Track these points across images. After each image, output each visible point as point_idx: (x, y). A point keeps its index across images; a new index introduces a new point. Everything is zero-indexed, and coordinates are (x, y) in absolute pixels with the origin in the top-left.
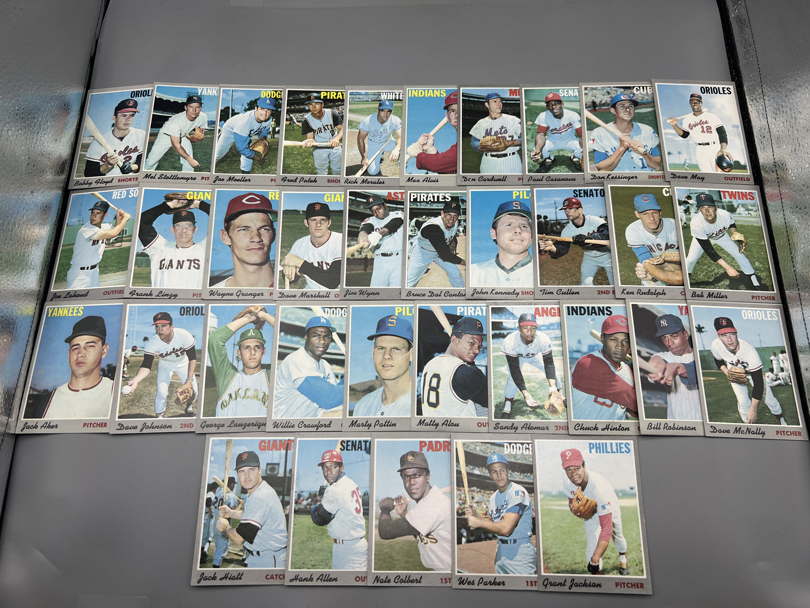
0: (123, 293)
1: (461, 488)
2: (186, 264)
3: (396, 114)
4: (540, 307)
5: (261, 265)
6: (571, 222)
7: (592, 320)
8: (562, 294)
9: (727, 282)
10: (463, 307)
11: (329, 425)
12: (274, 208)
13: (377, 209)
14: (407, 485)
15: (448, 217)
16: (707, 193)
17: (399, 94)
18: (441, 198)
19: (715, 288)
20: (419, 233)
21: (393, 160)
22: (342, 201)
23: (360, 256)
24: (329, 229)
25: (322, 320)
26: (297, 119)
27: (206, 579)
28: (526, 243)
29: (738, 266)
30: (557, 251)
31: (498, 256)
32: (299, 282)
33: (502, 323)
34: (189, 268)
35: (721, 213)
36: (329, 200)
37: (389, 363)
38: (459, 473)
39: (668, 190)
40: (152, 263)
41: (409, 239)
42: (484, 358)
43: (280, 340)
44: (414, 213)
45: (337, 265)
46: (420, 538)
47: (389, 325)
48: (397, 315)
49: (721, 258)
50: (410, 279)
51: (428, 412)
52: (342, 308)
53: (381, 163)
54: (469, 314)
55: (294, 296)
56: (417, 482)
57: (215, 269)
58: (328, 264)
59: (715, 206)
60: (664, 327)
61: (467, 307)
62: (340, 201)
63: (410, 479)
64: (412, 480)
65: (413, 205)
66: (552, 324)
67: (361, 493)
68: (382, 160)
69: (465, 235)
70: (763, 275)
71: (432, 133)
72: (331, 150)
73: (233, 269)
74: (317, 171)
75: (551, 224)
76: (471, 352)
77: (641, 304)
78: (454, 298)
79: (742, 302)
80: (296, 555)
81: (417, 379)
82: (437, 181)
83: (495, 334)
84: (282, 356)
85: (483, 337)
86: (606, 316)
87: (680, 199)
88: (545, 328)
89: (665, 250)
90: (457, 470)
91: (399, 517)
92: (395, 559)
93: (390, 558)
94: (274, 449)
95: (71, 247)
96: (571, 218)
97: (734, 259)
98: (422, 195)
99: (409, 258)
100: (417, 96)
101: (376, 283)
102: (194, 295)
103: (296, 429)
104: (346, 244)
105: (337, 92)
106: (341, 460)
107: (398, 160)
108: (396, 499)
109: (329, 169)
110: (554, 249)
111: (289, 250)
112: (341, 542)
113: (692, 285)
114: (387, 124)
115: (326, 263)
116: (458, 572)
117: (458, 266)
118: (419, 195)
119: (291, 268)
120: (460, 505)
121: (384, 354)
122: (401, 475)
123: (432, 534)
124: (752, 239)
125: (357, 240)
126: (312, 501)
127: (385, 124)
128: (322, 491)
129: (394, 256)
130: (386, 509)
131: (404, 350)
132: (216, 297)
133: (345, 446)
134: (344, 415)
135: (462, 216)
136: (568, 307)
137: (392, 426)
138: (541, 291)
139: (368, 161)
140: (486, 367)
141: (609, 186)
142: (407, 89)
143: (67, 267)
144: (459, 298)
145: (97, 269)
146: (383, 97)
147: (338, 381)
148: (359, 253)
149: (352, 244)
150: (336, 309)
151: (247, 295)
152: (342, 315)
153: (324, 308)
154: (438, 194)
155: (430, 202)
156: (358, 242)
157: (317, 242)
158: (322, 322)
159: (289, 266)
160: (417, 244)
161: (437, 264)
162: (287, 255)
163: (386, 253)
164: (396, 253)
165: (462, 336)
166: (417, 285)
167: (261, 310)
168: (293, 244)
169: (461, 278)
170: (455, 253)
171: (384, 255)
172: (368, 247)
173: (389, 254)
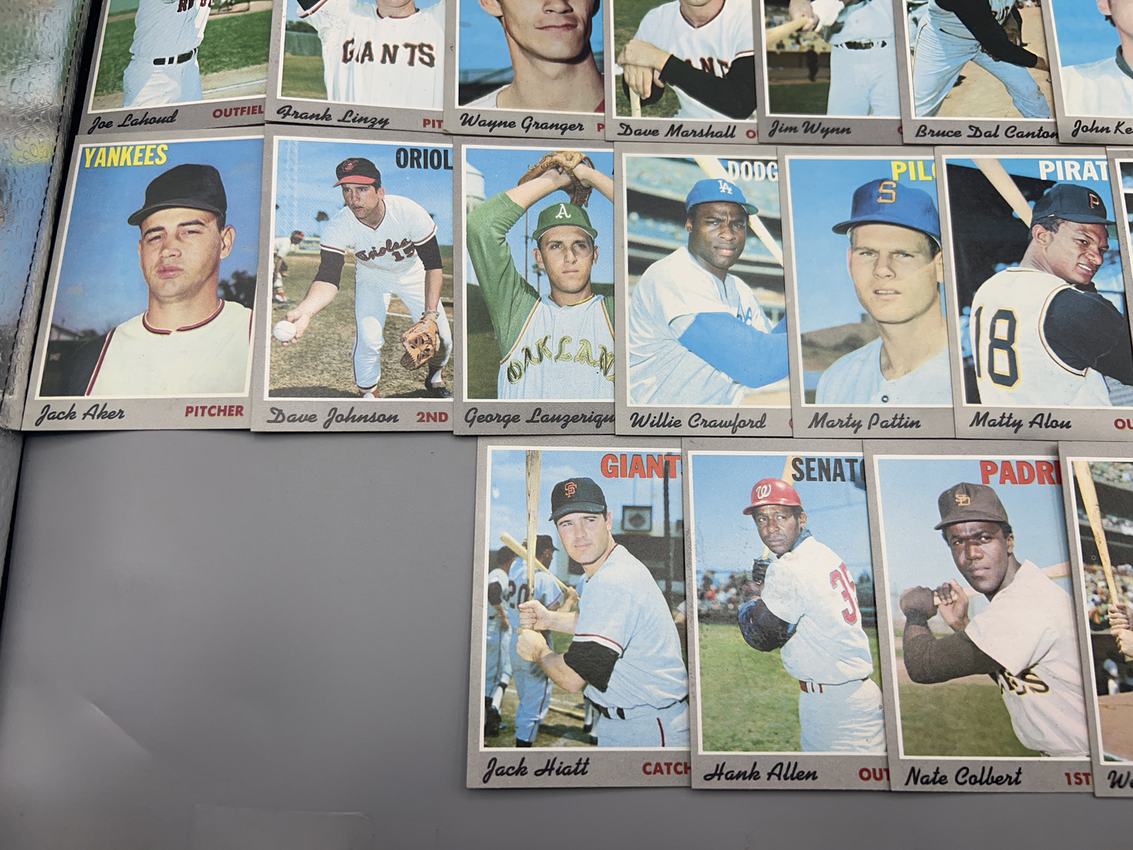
0: (261, 112)
1: (1095, 567)
2: (403, 54)
5: (572, 61)
10: (1054, 161)
11: (761, 424)
14: (962, 558)
23: (798, 47)
25: (723, 188)
27: (502, 772)
31: (1120, 50)
32: (663, 101)
34: (411, 63)
37: (889, 284)
38: (1086, 531)
40: (324, 48)
41: (909, 11)
42: (1116, 275)
43: (629, 230)
45: (744, 66)
46: (1007, 680)
47: (880, 200)
48: (896, 178)
50: (920, 99)
51: (993, 397)
52: (766, 162)
54: (1069, 178)
55: (655, 133)
56: (982, 552)
57: (467, 67)
58: (726, 65)
61: (1063, 161)
63: (968, 545)
64: (973, 547)
67: (853, 576)
69: (1039, 5)
73: (511, 68)
76: (1083, 260)
78: (1029, 140)
80: (714, 718)
81: (959, 322)
84: (638, 267)
85: (1107, 228)
90: (1081, 527)
91: (952, 632)
92: (953, 727)
93: (939, 726)
94: (637, 475)
95: (128, 16)
99: (912, 52)
101: (840, 107)
102: (426, 122)
103: (684, 430)
104: (763, 20)
106: (798, 500)
108: (938, 590)
111: (634, 32)
112: (817, 688)
115: (719, 62)
116: (1107, 759)
117: (1031, 71)
119: (640, 70)
120: (1097, 604)
121: (876, 264)
122: (945, 537)
123: (1033, 670)
125: (787, 13)
126: (738, 594)
128: (760, 571)
129: (877, 47)
130: (919, 613)
131: (920, 257)
132: (476, 129)
133: (803, 470)
134: (793, 400)
137: (911, 425)
140: (1124, 295)
143: (122, 60)
144: (1041, 141)
145: (194, 60)
147: (773, 324)
148: (793, 41)
149: (777, 22)
150: (753, 164)
151: (546, 128)
152: (767, 176)
153: (724, 161)
156: (789, 18)
157: (697, 17)
158: (723, 191)
159: (636, 66)
160: (929, 24)
161: (981, 66)
162: (631, 41)
163: (858, 41)
164: (881, 43)
165: (1058, 225)
166: (940, 111)
167: (581, 162)
168: (642, 18)
169: (1039, 98)
170: (1018, 43)
171: (852, 45)
172: (814, 29)
173: (866, 44)
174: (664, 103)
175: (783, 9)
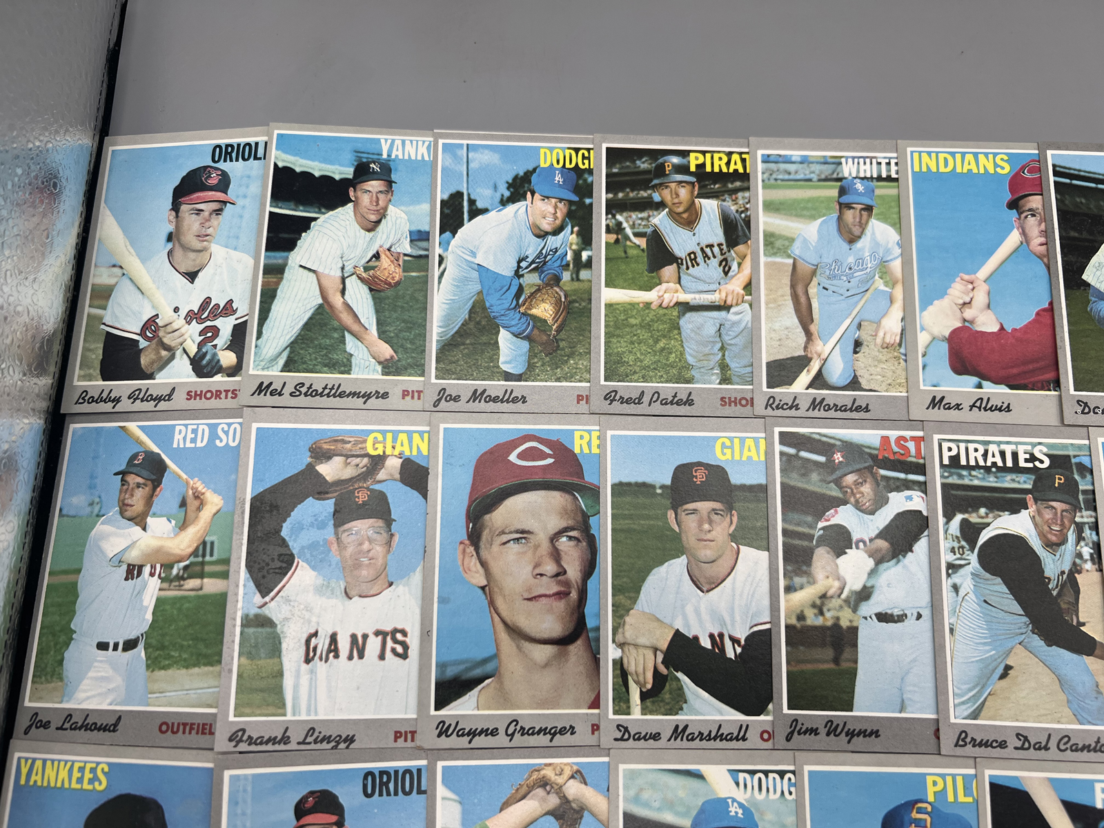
0: (212, 733)
2: (374, 644)
3: (884, 218)
5: (563, 642)
12: (590, 477)
13: (857, 483)
15: (1048, 515)
17: (888, 164)
18: (1022, 457)
20: (973, 558)
21: (887, 346)
22: (763, 458)
23: (821, 619)
24: (733, 537)
25: (734, 809)
26: (633, 226)
34: (382, 657)
36: (729, 456)
40: (284, 646)
41: (948, 575)
44: (957, 500)
45: (759, 643)
48: (931, 798)
50: (960, 695)
52: (782, 774)
53: (855, 352)
55: (656, 737)
57: (446, 658)
58: (738, 642)
62: (755, 458)
65: (951, 474)
68: (858, 344)
69: (1099, 570)
71: (984, 272)
72: (723, 314)
73: (496, 656)
74: (693, 372)
78: (1085, 755)
82: (1008, 409)
95: (71, 578)
98: (971, 447)
99: (952, 631)
100: (934, 169)
101: (867, 702)
102: (398, 735)
104: (782, 583)
105: (730, 154)
107: (900, 345)
109: (724, 367)
111: (634, 600)
114: (864, 244)
115: (731, 638)
117: (1088, 660)
118: (962, 446)
119: (641, 651)
125: (808, 574)
127: (859, 244)
129: (911, 621)
132: (454, 741)
135: (1085, 513)
139: (822, 347)
142: (909, 150)
143: (62, 638)
144: (1098, 757)
145: (140, 651)
146: (848, 170)
148: (816, 611)
149: (797, 586)
150: (767, 776)
151: (533, 734)
152: (782, 793)
153: (734, 773)
154: (1014, 447)
155: (994, 470)
156: (811, 579)
157: (706, 578)
158: (733, 814)
159: (636, 646)
160: (971, 592)
161: (1031, 652)
162: (631, 612)
163: (889, 612)
164: (915, 615)
166: (982, 714)
167: (572, 777)
168: (643, 581)
169: (1096, 698)
170: (1075, 623)
171: (883, 617)
172: (839, 596)
173: (898, 616)
174: (667, 696)
175: (804, 568)
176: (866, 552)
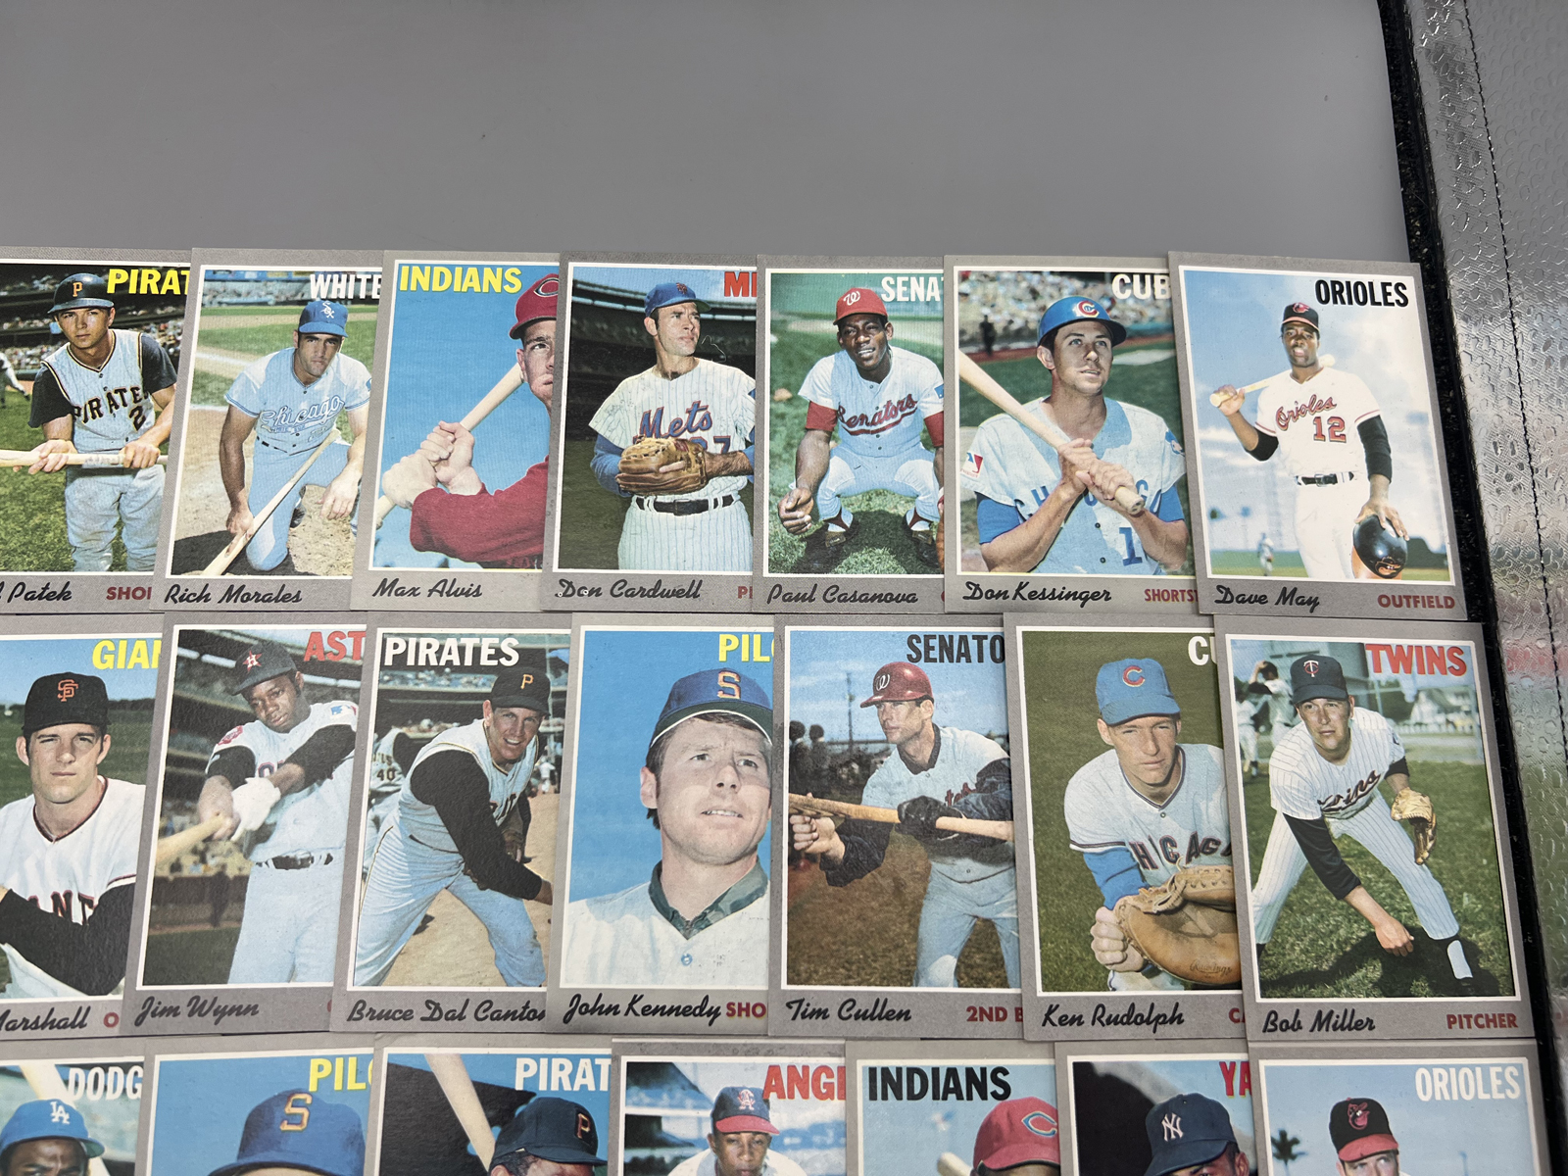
3: (354, 353)
4: (783, 1062)
6: (895, 752)
7: (948, 1117)
8: (857, 1017)
9: (1374, 971)
10: (537, 1058)
13: (273, 694)
15: (506, 724)
16: (1325, 653)
17: (370, 281)
18: (485, 652)
19: (1338, 993)
20: (405, 783)
21: (335, 517)
22: (155, 665)
23: (202, 867)
25: (58, 1115)
26: (17, 367)
28: (750, 825)
29: (1411, 909)
30: (846, 858)
31: (658, 870)
33: (657, 1119)
35: (1368, 723)
36: (110, 664)
39: (1204, 644)
41: (370, 806)
44: (394, 709)
47: (285, 1127)
48: (313, 1087)
49: (1358, 883)
50: (363, 957)
52: (126, 1067)
53: (293, 525)
54: (555, 1087)
58: (91, 903)
59: (1347, 699)
60: (1175, 1144)
61: (550, 1057)
62: (145, 666)
65: (392, 678)
66: (818, 1128)
68: (297, 514)
69: (557, 791)
70: (1483, 938)
71: (469, 420)
72: (127, 479)
74: (75, 557)
75: (835, 757)
77: (1101, 1060)
78: (507, 1025)
79: (1416, 1042)
82: (477, 593)
83: (635, 1160)
85: (593, 1171)
86: (992, 1104)
87: (1242, 679)
88: (797, 1140)
89: (1189, 860)
96: (897, 736)
97: (1397, 885)
98: (423, 642)
99: (364, 875)
100: (425, 288)
101: (248, 971)
104: (157, 824)
105: (163, 271)
107: (352, 515)
109: (118, 548)
110: (837, 847)
113: (1267, 988)
114: (323, 386)
115: (81, 898)
117: (528, 905)
118: (412, 641)
124: (1454, 813)
125: (192, 811)
127: (317, 386)
129: (317, 866)
135: (553, 720)
136: (873, 1071)
138: (789, 1005)
139: (249, 520)
141: (1020, 630)
142: (397, 262)
144: (524, 1025)
146: (316, 289)
148: (196, 858)
149: (177, 827)
150: (106, 1071)
152: (124, 1090)
153: (63, 1069)
154: (476, 641)
155: (447, 670)
156: (195, 818)
157: (57, 822)
158: (56, 1120)
160: (395, 826)
161: (458, 898)
163: (291, 855)
164: (325, 857)
165: (528, 1167)
166: (388, 978)
169: (532, 952)
170: (518, 859)
171: (283, 863)
172: (230, 838)
173: (302, 860)
175: (189, 804)
176: (271, 780)
